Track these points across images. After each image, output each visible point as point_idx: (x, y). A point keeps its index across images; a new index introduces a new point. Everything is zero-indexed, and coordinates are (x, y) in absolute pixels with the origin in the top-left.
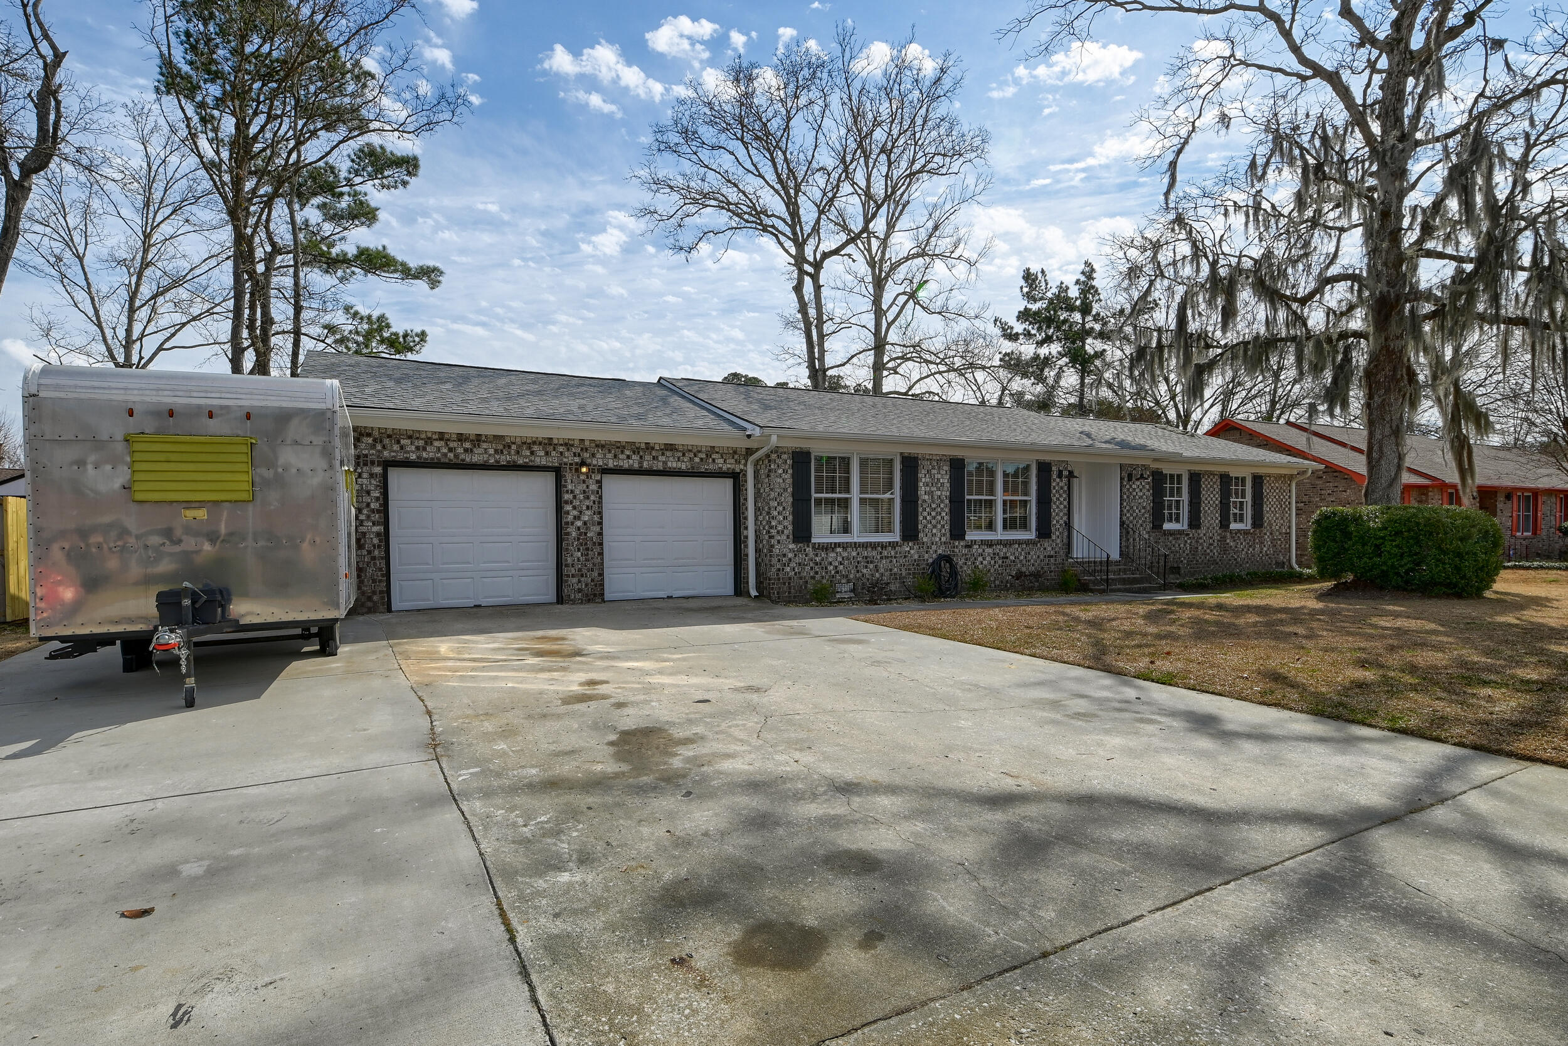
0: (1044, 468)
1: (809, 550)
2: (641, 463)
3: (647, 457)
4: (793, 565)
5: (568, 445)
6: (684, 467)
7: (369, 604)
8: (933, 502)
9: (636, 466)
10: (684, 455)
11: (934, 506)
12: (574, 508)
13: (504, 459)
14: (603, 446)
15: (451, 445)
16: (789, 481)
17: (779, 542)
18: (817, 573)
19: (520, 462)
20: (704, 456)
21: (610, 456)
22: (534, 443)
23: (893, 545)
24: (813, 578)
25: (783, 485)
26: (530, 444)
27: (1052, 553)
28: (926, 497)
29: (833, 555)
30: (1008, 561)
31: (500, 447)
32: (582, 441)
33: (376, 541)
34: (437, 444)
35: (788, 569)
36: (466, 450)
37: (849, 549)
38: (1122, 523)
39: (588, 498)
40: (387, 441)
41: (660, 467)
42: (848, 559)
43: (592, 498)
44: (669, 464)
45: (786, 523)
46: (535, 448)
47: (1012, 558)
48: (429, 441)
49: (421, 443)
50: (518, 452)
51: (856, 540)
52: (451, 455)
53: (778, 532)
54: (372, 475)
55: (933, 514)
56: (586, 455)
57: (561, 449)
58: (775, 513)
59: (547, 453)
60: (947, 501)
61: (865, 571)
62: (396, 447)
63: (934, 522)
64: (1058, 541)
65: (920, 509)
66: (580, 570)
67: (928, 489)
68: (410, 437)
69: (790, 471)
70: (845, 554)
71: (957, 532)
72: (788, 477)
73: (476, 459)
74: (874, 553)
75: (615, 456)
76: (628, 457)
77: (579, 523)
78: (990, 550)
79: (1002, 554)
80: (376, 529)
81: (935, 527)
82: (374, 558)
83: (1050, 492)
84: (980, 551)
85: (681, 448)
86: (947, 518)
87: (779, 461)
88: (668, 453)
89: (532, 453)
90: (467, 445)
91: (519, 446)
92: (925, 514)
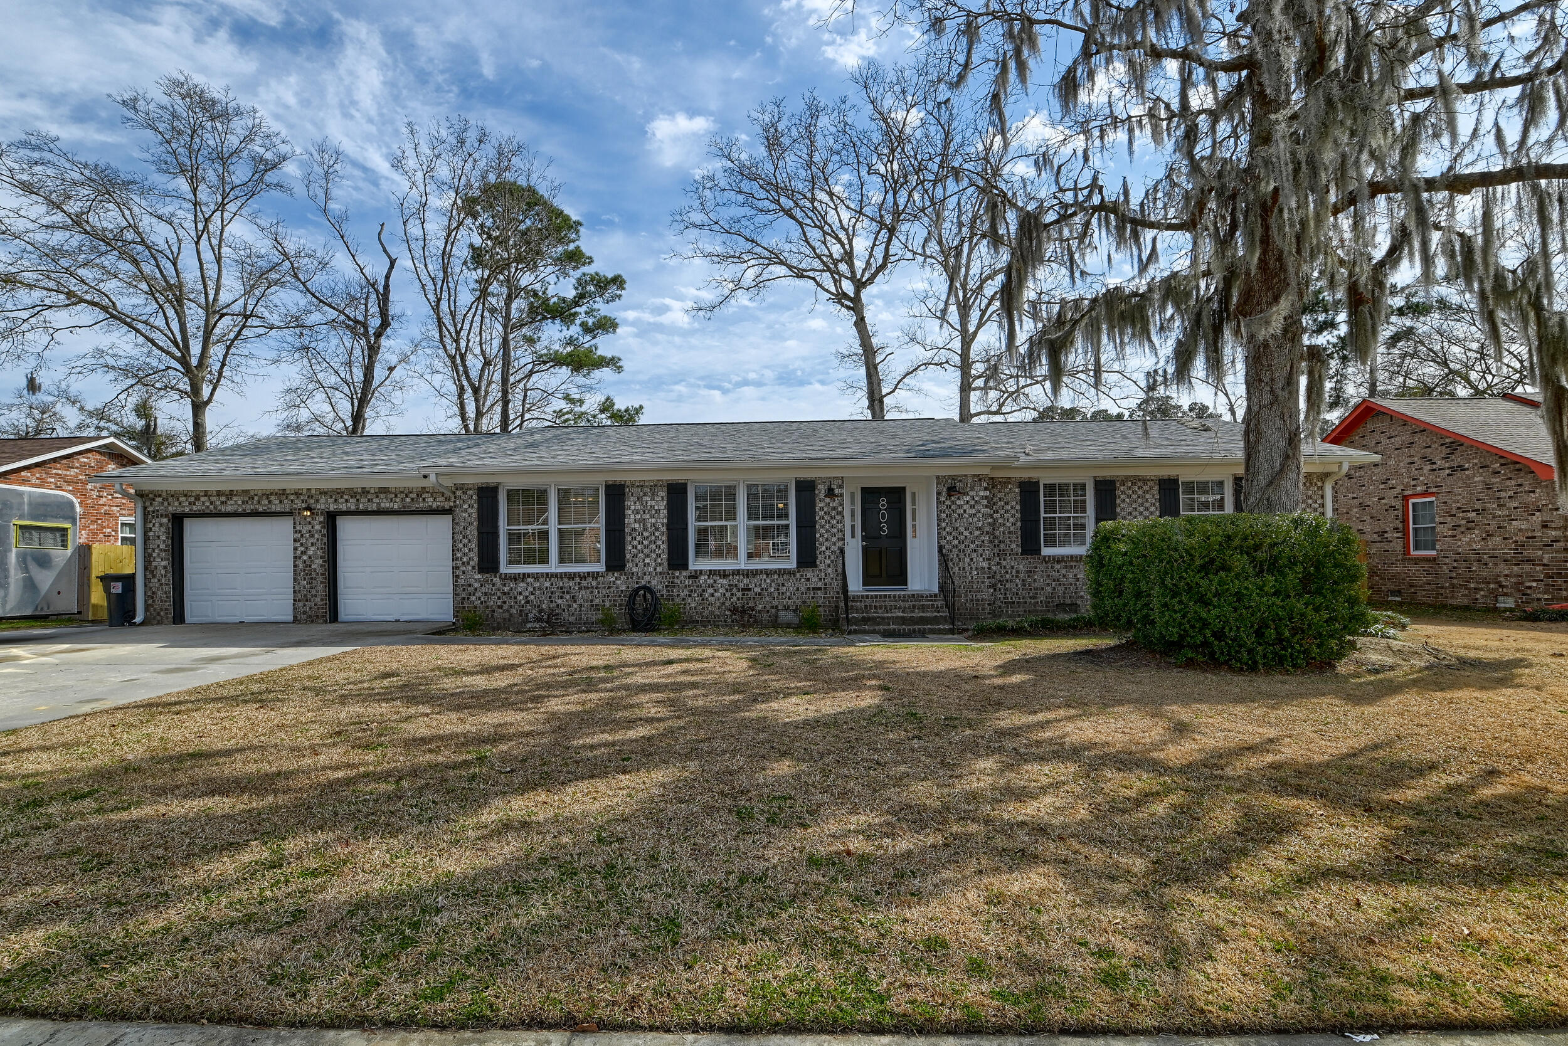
0: (806, 488)
1: (496, 580)
2: (357, 505)
3: (363, 500)
4: (479, 594)
5: (297, 494)
6: (396, 507)
7: (159, 618)
8: (645, 530)
9: (353, 508)
10: (396, 496)
11: (646, 534)
12: (302, 545)
13: (249, 508)
14: (326, 493)
15: (213, 499)
16: (475, 515)
17: (464, 572)
18: (505, 602)
19: (261, 510)
20: (414, 496)
21: (331, 501)
22: (272, 494)
23: (595, 575)
24: (500, 607)
25: (468, 520)
26: (268, 495)
27: (820, 584)
28: (637, 525)
29: (523, 585)
30: (751, 594)
31: (246, 499)
32: (309, 490)
33: (163, 572)
34: (203, 499)
35: (474, 598)
36: (222, 503)
37: (541, 580)
38: (940, 549)
39: (313, 536)
40: (170, 499)
41: (374, 507)
42: (540, 589)
43: (316, 536)
44: (383, 505)
45: (472, 555)
46: (272, 498)
47: (757, 590)
48: (197, 498)
49: (192, 499)
50: (259, 502)
51: (553, 570)
52: (212, 507)
53: (463, 563)
54: (161, 525)
55: (646, 542)
56: (312, 501)
57: (292, 497)
58: (461, 545)
59: (281, 502)
60: (664, 529)
61: (560, 601)
62: (176, 503)
63: (646, 551)
64: (829, 570)
65: (629, 538)
66: (305, 596)
67: (638, 517)
68: (185, 496)
69: (476, 506)
70: (537, 585)
71: (677, 559)
72: (474, 511)
73: (228, 509)
74: (571, 583)
75: (336, 501)
76: (347, 501)
77: (305, 557)
78: (725, 581)
79: (742, 586)
80: (164, 563)
81: (648, 556)
82: (161, 585)
83: (814, 513)
84: (710, 582)
85: (393, 490)
86: (664, 547)
87: (465, 497)
88: (382, 496)
89: (270, 502)
90: (223, 499)
91: (260, 498)
92: (635, 543)
